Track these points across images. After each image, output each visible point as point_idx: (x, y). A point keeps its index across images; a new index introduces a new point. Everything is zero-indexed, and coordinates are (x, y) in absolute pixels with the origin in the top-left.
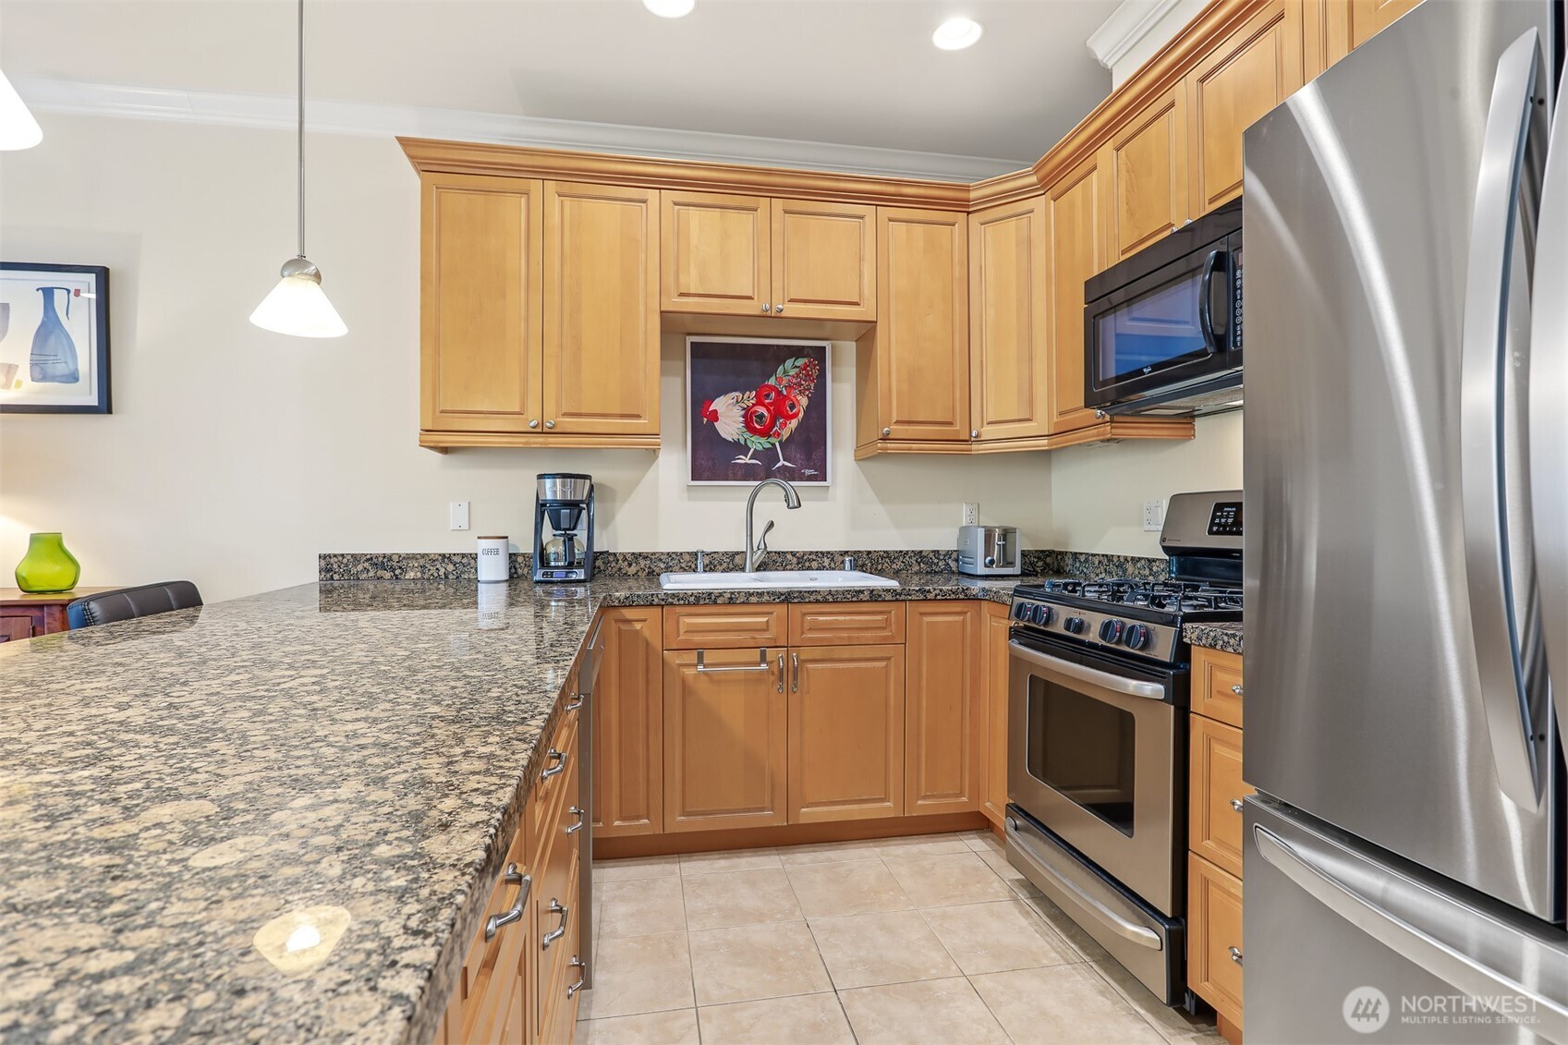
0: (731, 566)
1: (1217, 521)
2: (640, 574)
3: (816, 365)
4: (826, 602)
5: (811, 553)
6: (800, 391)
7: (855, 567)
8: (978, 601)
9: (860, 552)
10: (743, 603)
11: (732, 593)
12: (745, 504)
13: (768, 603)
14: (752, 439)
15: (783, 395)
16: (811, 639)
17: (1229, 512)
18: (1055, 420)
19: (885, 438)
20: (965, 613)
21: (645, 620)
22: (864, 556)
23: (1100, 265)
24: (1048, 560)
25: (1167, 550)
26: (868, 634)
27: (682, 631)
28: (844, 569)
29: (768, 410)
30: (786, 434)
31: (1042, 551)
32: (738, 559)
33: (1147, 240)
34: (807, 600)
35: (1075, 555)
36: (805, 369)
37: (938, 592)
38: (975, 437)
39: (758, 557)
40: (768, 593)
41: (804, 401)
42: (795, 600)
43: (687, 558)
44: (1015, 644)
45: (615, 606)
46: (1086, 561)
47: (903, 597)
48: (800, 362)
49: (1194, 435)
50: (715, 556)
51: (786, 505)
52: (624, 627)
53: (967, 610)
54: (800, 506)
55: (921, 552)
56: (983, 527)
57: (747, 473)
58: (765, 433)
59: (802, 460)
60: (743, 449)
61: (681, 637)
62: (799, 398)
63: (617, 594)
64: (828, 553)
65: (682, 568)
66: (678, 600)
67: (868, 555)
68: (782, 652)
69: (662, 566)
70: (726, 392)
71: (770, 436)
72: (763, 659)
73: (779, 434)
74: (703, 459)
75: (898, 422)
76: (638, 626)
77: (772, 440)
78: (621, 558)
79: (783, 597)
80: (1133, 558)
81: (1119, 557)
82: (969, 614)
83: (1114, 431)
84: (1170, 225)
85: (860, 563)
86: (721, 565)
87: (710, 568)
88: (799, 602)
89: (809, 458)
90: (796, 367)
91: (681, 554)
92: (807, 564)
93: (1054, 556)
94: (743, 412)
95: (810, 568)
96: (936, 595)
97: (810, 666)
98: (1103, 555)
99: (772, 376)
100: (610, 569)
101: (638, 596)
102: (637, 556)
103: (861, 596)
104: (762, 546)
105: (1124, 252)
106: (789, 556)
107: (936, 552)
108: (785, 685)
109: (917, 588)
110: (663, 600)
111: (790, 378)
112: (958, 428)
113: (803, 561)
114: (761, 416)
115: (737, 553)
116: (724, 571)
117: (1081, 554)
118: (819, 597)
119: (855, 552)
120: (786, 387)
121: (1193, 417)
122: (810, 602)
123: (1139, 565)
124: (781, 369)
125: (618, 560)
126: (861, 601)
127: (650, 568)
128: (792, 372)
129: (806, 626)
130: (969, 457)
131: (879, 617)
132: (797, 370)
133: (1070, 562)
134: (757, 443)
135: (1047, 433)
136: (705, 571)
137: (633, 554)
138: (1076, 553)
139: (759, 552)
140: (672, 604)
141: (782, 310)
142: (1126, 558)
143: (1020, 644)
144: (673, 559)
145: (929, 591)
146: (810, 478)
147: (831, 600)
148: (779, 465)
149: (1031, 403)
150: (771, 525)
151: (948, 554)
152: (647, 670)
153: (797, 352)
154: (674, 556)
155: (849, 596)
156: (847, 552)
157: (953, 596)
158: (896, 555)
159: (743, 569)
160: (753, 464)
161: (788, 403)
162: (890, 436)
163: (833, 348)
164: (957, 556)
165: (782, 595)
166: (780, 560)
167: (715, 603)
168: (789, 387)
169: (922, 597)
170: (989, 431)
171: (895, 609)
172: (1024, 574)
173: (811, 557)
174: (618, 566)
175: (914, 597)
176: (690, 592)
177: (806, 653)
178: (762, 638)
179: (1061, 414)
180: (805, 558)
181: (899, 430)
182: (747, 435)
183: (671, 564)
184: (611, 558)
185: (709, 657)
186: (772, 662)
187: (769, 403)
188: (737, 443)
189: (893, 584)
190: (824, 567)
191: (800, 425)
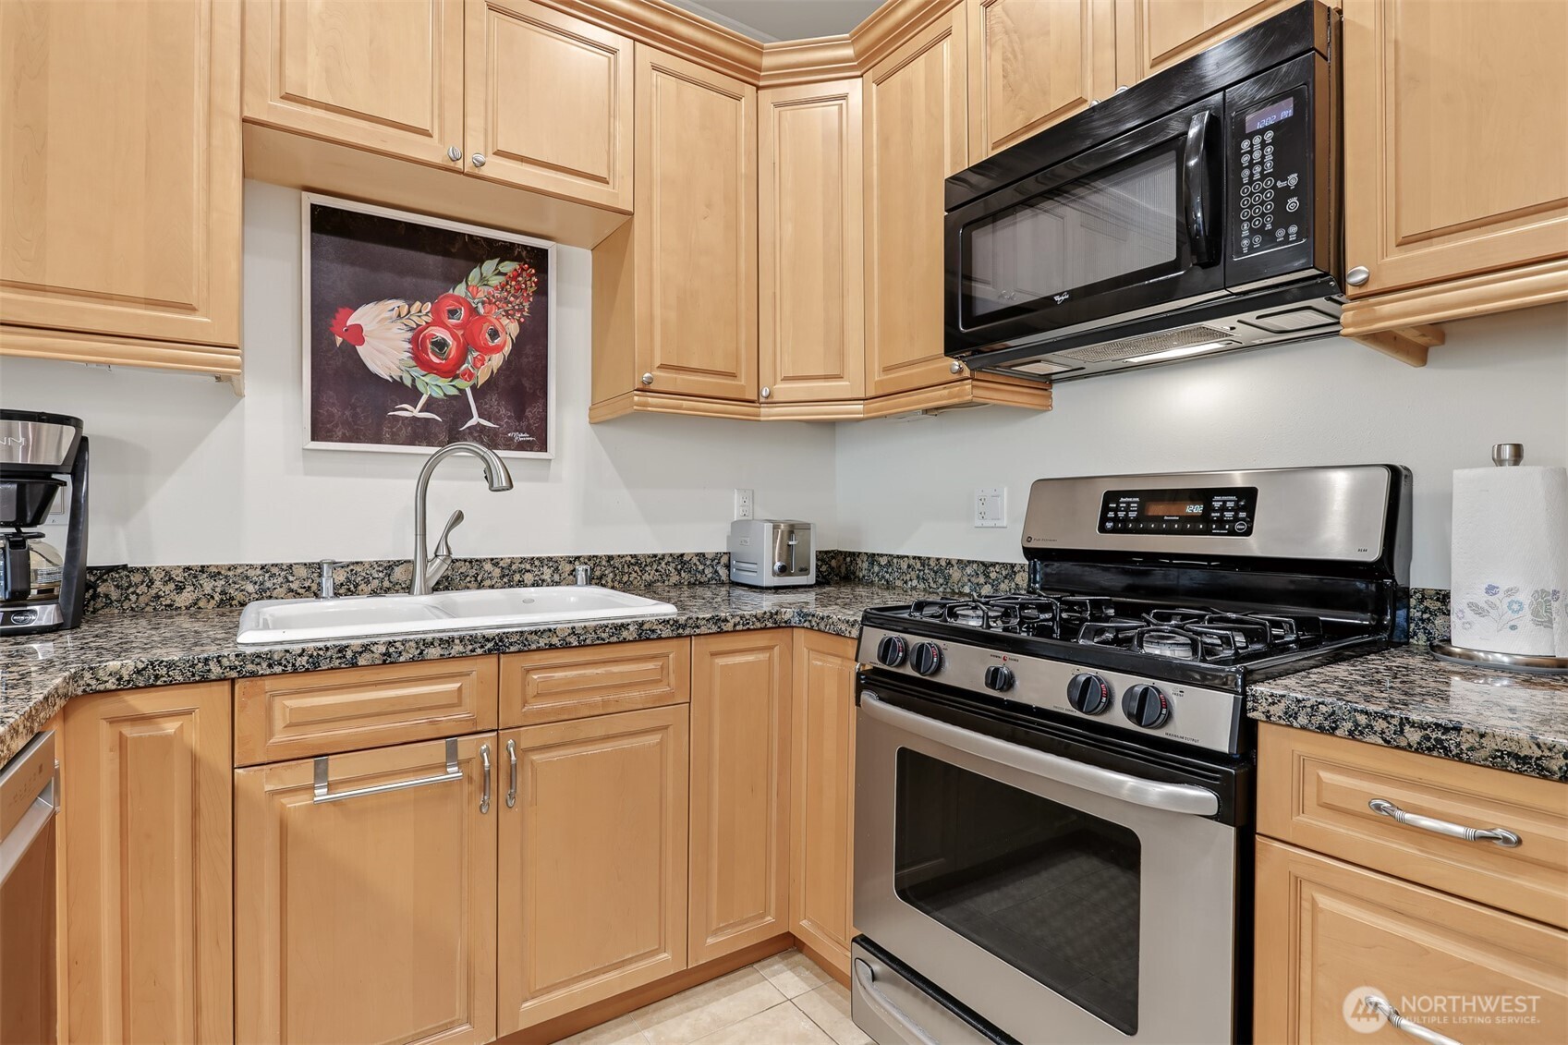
0: (386, 584)
1: (1111, 514)
2: (201, 604)
3: (531, 276)
4: (566, 646)
5: (523, 560)
6: (506, 311)
7: (595, 579)
8: (790, 630)
9: (596, 557)
10: (412, 660)
11: (390, 644)
12: (411, 485)
13: (462, 656)
14: (426, 379)
15: (478, 313)
16: (541, 712)
17: (1128, 503)
18: (876, 379)
19: (645, 389)
20: (770, 648)
21: (189, 712)
22: (604, 563)
23: (954, 163)
24: (833, 563)
25: (1029, 553)
26: (635, 694)
27: (279, 723)
28: (575, 583)
29: (454, 336)
30: (482, 376)
31: (826, 552)
32: (398, 573)
33: (1039, 125)
34: (534, 647)
35: (872, 557)
36: (514, 278)
37: (738, 619)
38: (767, 398)
39: (436, 570)
40: (462, 639)
41: (513, 328)
42: (512, 649)
43: (303, 572)
44: (869, 698)
45: (107, 691)
46: (889, 564)
47: (688, 631)
48: (508, 267)
49: (1051, 406)
50: (358, 569)
51: (486, 485)
52: (130, 731)
53: (772, 643)
54: (511, 486)
55: (682, 555)
56: (770, 521)
57: (418, 433)
58: (450, 372)
59: (509, 417)
60: (412, 395)
61: (279, 737)
62: (505, 321)
63: (114, 665)
64: (550, 559)
65: (291, 590)
66: (270, 666)
67: (608, 561)
68: (487, 742)
69: (250, 588)
70: (379, 298)
71: (456, 377)
72: (452, 753)
73: (471, 376)
74: (333, 404)
75: (662, 367)
76: (170, 727)
77: (460, 383)
78: (157, 577)
79: (490, 645)
80: (959, 561)
81: (938, 559)
82: (776, 649)
83: (978, 392)
84: (1081, 101)
85: (598, 573)
86: (368, 583)
87: (347, 588)
88: (519, 651)
89: (520, 415)
90: (500, 274)
91: (290, 566)
92: (517, 577)
93: (841, 558)
94: (410, 335)
95: (521, 584)
96: (735, 625)
97: (536, 757)
98: (914, 558)
99: (461, 282)
100: (133, 598)
101: (170, 665)
102: (194, 574)
103: (625, 634)
104: (443, 551)
105: (996, 145)
106: (488, 567)
107: (701, 556)
108: (494, 798)
109: (708, 616)
110: (232, 668)
111: (491, 290)
112: (743, 383)
113: (512, 574)
114: (441, 345)
115: (399, 563)
116: (374, 593)
117: (882, 555)
118: (555, 641)
119: (590, 558)
120: (483, 303)
121: (1051, 382)
122: (539, 649)
123: (969, 570)
124: (475, 274)
125: (152, 581)
126: (625, 641)
127: (223, 593)
128: (496, 281)
129: (531, 691)
130: (754, 422)
131: (650, 665)
132: (502, 279)
133: (865, 565)
134: (435, 387)
135: (863, 396)
136: (337, 595)
137: (188, 569)
138: (874, 554)
139: (438, 561)
140: (253, 674)
141: (483, 164)
142: (949, 563)
143: (881, 699)
144: (273, 575)
145: (726, 620)
146: (522, 446)
147: (576, 643)
148: (470, 423)
149: (842, 355)
150: (459, 517)
151: (718, 557)
152: (195, 813)
153: (504, 251)
154: (275, 570)
155: (603, 635)
156: (578, 558)
157: (758, 625)
158: (648, 560)
159: (408, 589)
160: (427, 420)
161: (486, 327)
162: (652, 387)
163: (559, 254)
164: (724, 558)
165: (488, 640)
166: (472, 572)
167: (354, 665)
168: (488, 302)
169: (715, 629)
170: (783, 390)
171: (674, 650)
172: (819, 584)
173: (523, 566)
174: (153, 592)
175: (704, 630)
176: (297, 648)
177: (529, 737)
178: (449, 720)
179: (887, 370)
180: (514, 567)
181: (665, 380)
182: (417, 372)
183: (268, 584)
184: (136, 578)
185: (337, 768)
186: (468, 761)
187: (457, 326)
188: (397, 385)
189: (668, 610)
190: (543, 581)
191: (508, 362)
